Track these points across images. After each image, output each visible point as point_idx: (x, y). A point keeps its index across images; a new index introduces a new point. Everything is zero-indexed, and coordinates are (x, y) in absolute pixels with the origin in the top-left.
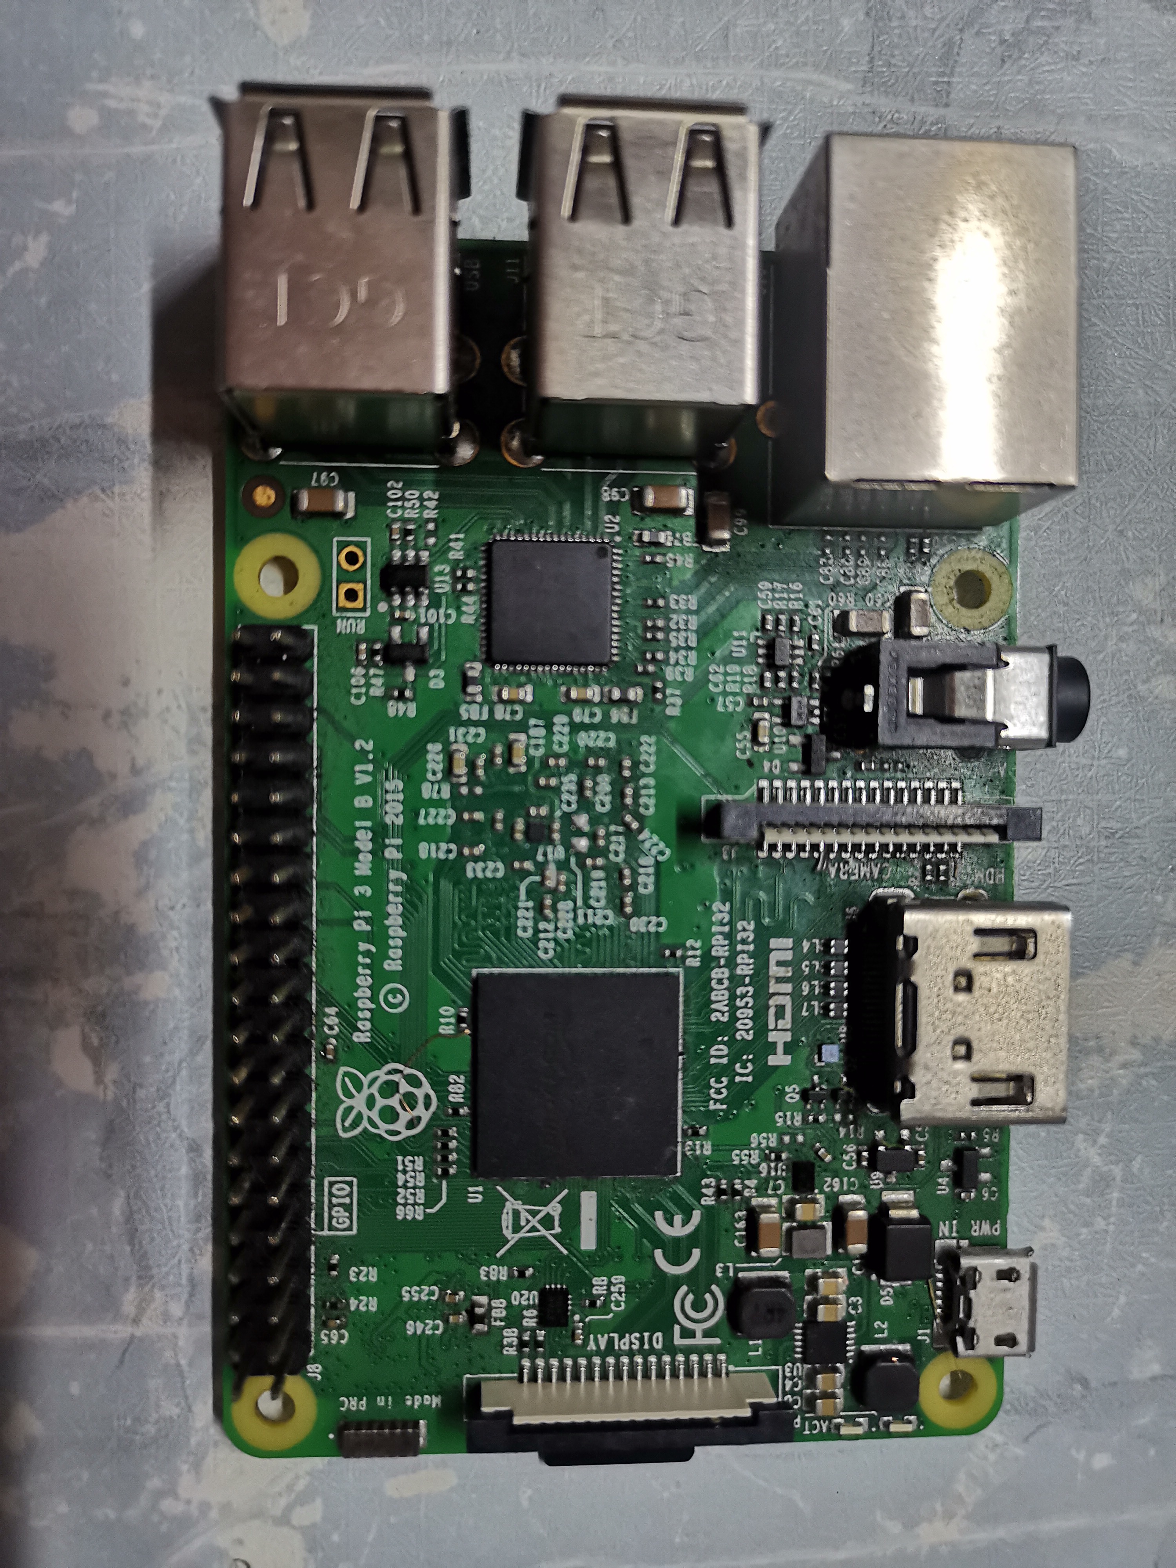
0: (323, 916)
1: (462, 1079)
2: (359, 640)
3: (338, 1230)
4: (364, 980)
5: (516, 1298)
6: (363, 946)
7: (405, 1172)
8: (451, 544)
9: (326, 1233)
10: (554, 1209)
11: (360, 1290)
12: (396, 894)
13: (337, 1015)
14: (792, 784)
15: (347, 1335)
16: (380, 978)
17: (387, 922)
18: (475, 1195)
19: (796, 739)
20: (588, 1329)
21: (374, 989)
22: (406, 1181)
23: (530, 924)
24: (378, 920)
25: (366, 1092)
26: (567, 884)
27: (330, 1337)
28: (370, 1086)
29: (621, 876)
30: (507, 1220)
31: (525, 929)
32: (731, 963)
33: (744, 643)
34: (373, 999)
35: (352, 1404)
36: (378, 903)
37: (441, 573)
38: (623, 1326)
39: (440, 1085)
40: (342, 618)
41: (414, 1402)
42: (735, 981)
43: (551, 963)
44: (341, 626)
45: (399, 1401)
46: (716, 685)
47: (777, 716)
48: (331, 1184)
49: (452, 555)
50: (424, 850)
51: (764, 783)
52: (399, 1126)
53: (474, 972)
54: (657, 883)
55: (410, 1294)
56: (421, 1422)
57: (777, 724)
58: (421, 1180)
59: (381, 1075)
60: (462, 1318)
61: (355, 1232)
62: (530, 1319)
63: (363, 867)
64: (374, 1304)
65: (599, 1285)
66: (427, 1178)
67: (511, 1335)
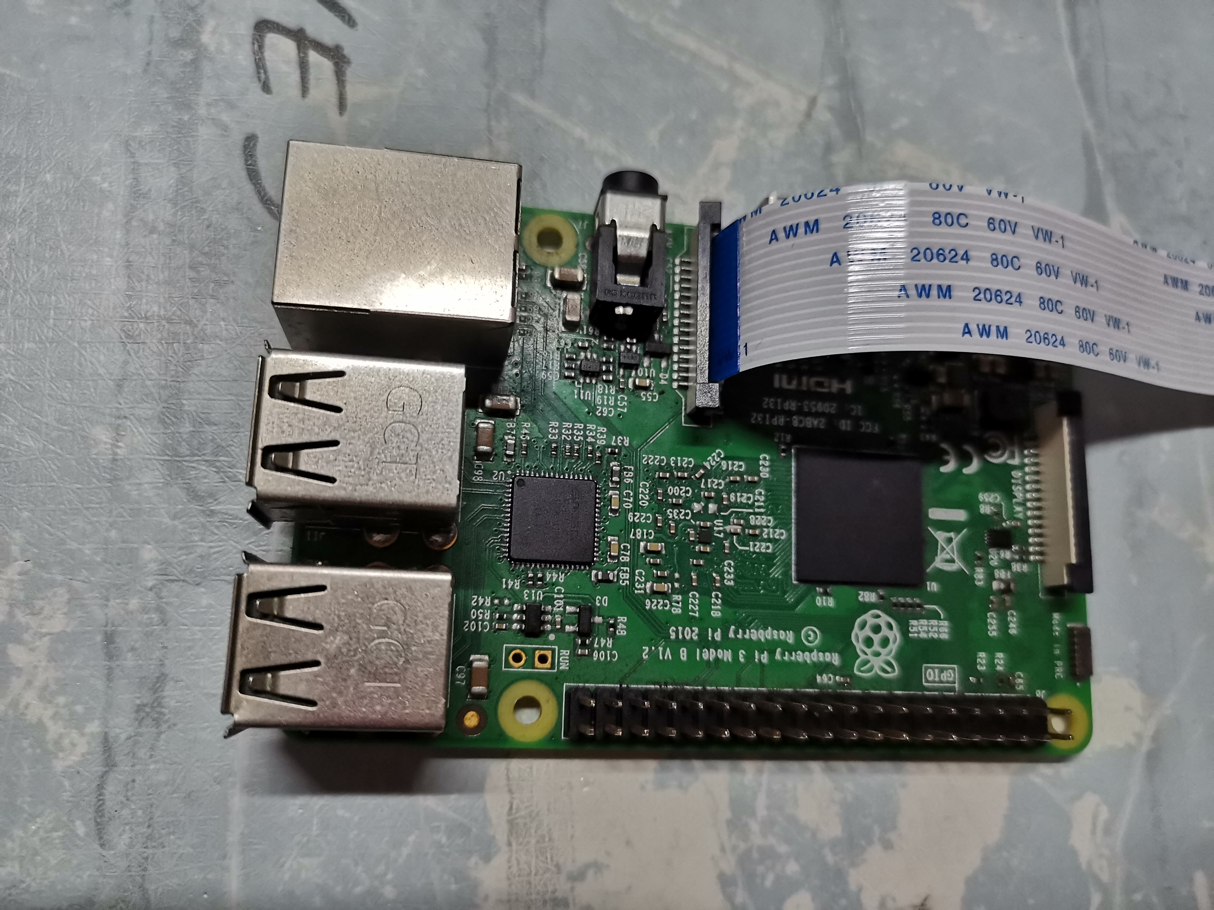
0: (758, 683)
1: (861, 593)
2: (573, 654)
3: (955, 678)
4: (800, 657)
5: (994, 563)
6: (778, 657)
7: (919, 632)
8: (509, 587)
9: (956, 685)
10: (940, 536)
11: (991, 664)
12: (744, 633)
13: (821, 675)
14: (676, 367)
15: (1018, 673)
16: (799, 646)
17: (763, 640)
18: (933, 587)
19: (646, 362)
20: (1012, 518)
21: (805, 649)
22: (924, 631)
23: (764, 544)
24: (761, 646)
25: (870, 657)
26: (738, 518)
27: (1020, 682)
28: (866, 654)
29: (735, 482)
30: (948, 567)
31: (768, 548)
32: (789, 414)
33: (582, 391)
34: (811, 651)
35: (1060, 671)
36: (751, 646)
37: (529, 596)
38: (1009, 495)
39: (866, 607)
40: (559, 666)
41: (1057, 630)
42: (800, 412)
43: (789, 531)
44: (564, 667)
45: (1055, 640)
46: (610, 412)
47: (631, 373)
48: (927, 681)
49: (517, 587)
50: (716, 614)
51: (675, 385)
52: (890, 635)
53: (795, 582)
54: (739, 459)
55: (993, 631)
56: (1068, 625)
57: (636, 373)
58: (924, 622)
59: (859, 646)
60: (1007, 598)
61: (955, 666)
62: (1007, 555)
63: (726, 655)
64: (1000, 655)
65: (985, 510)
66: (923, 617)
67: (1016, 567)
